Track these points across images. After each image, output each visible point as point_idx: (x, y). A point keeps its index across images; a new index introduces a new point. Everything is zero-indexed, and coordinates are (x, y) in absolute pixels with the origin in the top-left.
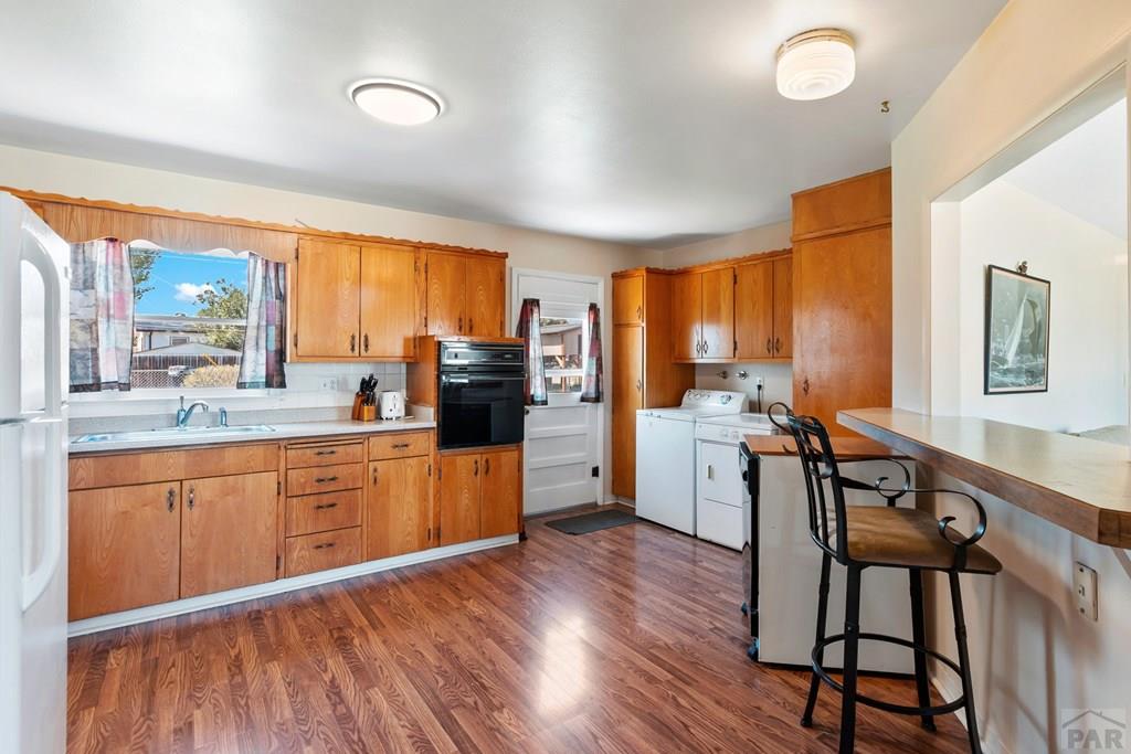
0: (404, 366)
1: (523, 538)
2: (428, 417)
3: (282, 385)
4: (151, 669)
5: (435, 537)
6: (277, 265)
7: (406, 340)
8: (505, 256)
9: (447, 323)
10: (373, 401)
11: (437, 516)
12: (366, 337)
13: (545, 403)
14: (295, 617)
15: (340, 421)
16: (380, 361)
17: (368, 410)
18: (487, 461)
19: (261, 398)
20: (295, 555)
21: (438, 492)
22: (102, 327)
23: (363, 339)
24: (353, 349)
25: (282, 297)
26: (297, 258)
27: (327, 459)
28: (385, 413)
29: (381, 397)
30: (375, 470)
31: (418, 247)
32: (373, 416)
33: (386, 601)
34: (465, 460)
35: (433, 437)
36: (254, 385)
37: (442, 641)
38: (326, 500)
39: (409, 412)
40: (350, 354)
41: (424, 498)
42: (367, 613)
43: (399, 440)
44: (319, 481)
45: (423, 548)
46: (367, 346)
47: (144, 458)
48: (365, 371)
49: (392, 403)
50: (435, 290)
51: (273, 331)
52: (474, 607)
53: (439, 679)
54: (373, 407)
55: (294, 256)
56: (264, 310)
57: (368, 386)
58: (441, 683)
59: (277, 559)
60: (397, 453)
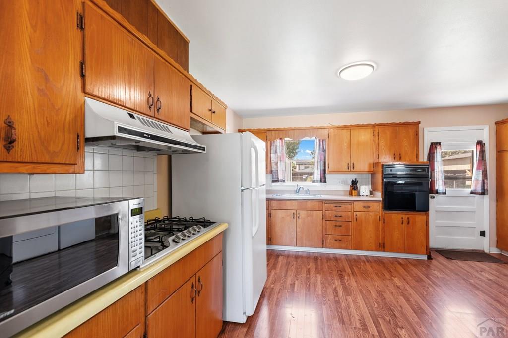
0: (370, 175)
1: (430, 258)
2: (379, 196)
3: (325, 181)
4: (288, 264)
5: (382, 247)
6: (323, 140)
7: (370, 165)
8: (419, 123)
9: (388, 156)
10: (356, 189)
11: (384, 238)
12: (353, 164)
13: (445, 193)
14: (327, 262)
16: (359, 173)
18: (408, 218)
20: (328, 241)
21: (383, 228)
22: (279, 164)
23: (352, 165)
24: (348, 169)
25: (324, 151)
26: (329, 137)
27: (338, 209)
28: (361, 194)
29: (360, 187)
30: (356, 215)
31: (374, 126)
32: (356, 194)
33: (359, 267)
34: (397, 216)
35: (381, 205)
36: (317, 181)
37: (380, 290)
38: (338, 223)
39: (371, 193)
40: (347, 170)
41: (377, 229)
42: (352, 269)
43: (366, 204)
44: (336, 216)
45: (377, 250)
46: (353, 167)
47: (288, 202)
48: (353, 177)
49: (364, 190)
50: (382, 143)
51: (322, 163)
52: (397, 281)
53: (375, 304)
54: (356, 191)
55: (327, 136)
56: (319, 156)
57: (354, 183)
58: (376, 306)
59: (323, 241)
60: (365, 210)
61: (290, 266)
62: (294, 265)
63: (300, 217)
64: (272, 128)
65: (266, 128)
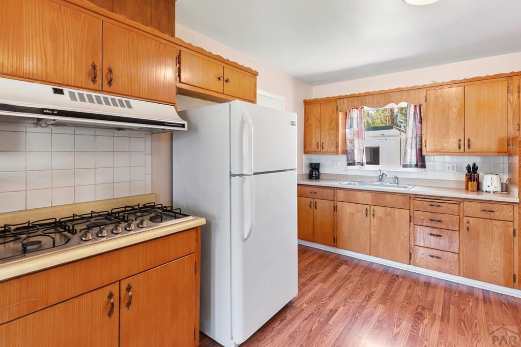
0: (507, 158)
2: (514, 195)
3: (424, 167)
6: (420, 105)
7: (501, 141)
10: (476, 179)
12: (469, 140)
15: (458, 189)
16: (479, 154)
17: (471, 185)
19: (415, 172)
20: (419, 255)
22: (356, 142)
23: (466, 142)
24: (460, 147)
26: (426, 101)
27: (435, 209)
28: (485, 188)
29: (482, 177)
30: (468, 223)
31: (510, 76)
32: (475, 189)
33: (463, 307)
35: (516, 209)
36: (410, 166)
38: (435, 232)
39: (504, 189)
40: (458, 150)
43: (488, 206)
44: (431, 220)
46: (469, 146)
48: (469, 160)
49: (490, 182)
51: (418, 139)
54: (475, 183)
55: (424, 100)
56: (414, 129)
59: (410, 254)
60: (485, 215)
61: (348, 282)
62: (354, 283)
63: (375, 216)
64: (343, 94)
65: (336, 96)
